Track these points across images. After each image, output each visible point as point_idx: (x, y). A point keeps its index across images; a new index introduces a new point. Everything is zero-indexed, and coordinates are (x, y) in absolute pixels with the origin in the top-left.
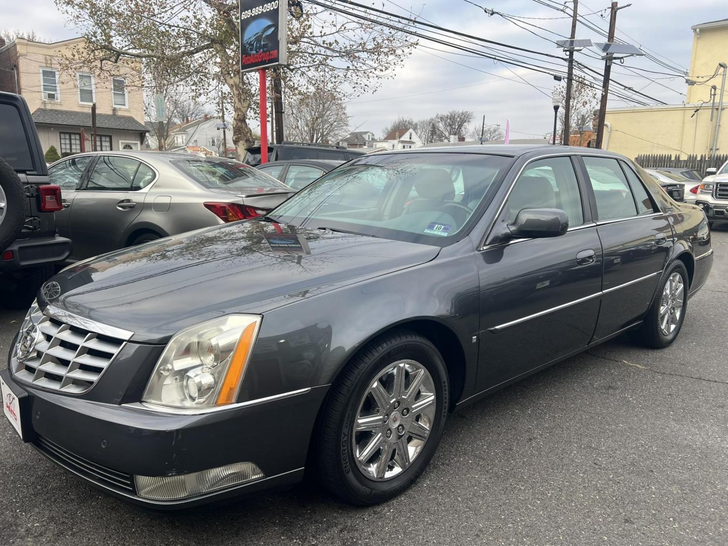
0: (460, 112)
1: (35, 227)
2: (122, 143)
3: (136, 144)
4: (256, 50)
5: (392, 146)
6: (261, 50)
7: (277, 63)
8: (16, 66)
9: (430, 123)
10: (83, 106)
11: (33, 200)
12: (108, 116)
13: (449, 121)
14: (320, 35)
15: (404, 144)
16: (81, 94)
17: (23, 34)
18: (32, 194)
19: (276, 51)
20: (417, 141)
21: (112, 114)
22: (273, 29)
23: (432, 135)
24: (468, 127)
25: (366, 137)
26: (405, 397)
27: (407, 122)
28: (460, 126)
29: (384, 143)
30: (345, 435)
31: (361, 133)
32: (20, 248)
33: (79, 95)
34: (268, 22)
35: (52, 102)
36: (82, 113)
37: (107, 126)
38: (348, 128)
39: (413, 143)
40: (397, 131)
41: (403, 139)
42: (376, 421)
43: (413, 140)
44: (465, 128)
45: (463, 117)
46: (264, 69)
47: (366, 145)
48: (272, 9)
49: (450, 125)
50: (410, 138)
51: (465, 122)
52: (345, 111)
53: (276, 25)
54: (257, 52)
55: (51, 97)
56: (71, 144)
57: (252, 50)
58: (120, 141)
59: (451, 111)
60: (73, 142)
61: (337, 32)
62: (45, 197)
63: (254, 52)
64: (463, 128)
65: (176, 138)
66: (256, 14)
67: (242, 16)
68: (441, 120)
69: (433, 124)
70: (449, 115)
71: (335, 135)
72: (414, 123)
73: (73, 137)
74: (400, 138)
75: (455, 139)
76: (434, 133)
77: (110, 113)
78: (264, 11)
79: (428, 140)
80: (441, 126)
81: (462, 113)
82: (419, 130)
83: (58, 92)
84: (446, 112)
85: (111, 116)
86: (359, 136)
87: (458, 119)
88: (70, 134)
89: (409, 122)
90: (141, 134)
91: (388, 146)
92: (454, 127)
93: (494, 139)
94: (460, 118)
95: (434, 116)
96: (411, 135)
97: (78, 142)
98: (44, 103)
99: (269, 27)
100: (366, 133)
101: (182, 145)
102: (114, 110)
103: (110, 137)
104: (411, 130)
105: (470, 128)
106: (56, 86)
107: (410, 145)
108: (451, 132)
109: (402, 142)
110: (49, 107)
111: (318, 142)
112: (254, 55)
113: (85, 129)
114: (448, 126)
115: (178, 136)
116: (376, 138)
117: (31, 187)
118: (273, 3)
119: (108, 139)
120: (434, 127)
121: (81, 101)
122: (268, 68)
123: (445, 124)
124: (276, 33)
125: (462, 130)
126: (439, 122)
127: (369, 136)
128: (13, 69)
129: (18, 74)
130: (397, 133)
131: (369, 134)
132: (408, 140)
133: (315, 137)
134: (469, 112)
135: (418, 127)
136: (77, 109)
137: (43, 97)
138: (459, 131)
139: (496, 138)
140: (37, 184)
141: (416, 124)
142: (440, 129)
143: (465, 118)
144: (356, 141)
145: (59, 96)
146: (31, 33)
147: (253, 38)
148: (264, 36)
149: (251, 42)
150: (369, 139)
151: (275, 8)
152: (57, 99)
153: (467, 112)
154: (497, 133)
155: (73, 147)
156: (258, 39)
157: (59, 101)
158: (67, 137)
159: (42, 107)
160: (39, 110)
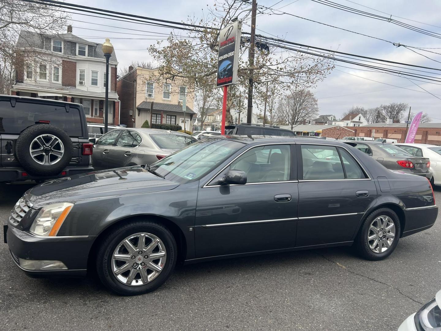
0: (399, 103)
1: (79, 162)
2: (181, 120)
3: (188, 120)
4: (223, 76)
5: (346, 124)
6: (225, 76)
7: (231, 83)
8: (136, 81)
9: (376, 110)
10: (164, 100)
11: (80, 150)
12: (176, 105)
13: (390, 109)
14: (276, 64)
15: (355, 123)
16: (164, 95)
17: (145, 64)
18: (79, 147)
19: (231, 77)
20: (364, 122)
21: (178, 104)
22: (231, 66)
23: (377, 118)
24: (403, 114)
25: (330, 118)
26: (145, 250)
27: (360, 109)
28: (398, 113)
29: (341, 122)
30: (106, 260)
31: (327, 116)
32: (70, 170)
33: (163, 95)
34: (230, 62)
35: (150, 98)
36: (163, 104)
37: (174, 111)
38: (317, 112)
39: (361, 123)
40: (351, 115)
41: (354, 120)
42: (127, 257)
43: (361, 121)
44: (401, 114)
45: (400, 107)
46: (226, 86)
47: (327, 123)
48: (231, 55)
49: (391, 112)
50: (359, 120)
51: (402, 110)
52: (317, 103)
53: (232, 64)
54: (224, 77)
55: (150, 95)
56: (156, 119)
57: (221, 76)
58: (180, 119)
59: (392, 103)
60: (158, 118)
61: (282, 63)
62: (85, 149)
63: (222, 77)
64: (400, 114)
65: (216, 117)
66: (225, 58)
67: (219, 59)
68: (384, 109)
69: (378, 111)
70: (390, 105)
71: (309, 117)
72: (365, 110)
73: (158, 116)
74: (352, 119)
75: (390, 121)
76: (379, 117)
77: (177, 104)
78: (228, 56)
79: (374, 121)
80: (384, 112)
81: (400, 105)
82: (368, 115)
83: (153, 93)
84: (388, 104)
85: (177, 105)
86: (325, 117)
87: (397, 109)
88: (157, 114)
89: (361, 110)
90: (191, 115)
91: (342, 124)
92: (393, 113)
93: (423, 122)
94: (398, 108)
95: (379, 106)
96: (360, 118)
97: (160, 118)
98: (146, 98)
99: (229, 65)
100: (330, 116)
101: (220, 121)
102: (179, 102)
103: (176, 116)
104: (360, 115)
105: (404, 114)
106: (153, 90)
107: (359, 124)
108: (391, 116)
109: (354, 122)
110: (148, 101)
111: (298, 121)
112: (222, 79)
113: (163, 112)
114: (389, 113)
115: (217, 116)
116: (336, 119)
117: (80, 144)
118: (232, 52)
119: (174, 117)
120: (379, 113)
121: (164, 98)
122: (228, 86)
123: (387, 112)
124: (232, 68)
125: (399, 116)
126: (383, 110)
127: (332, 118)
128: (134, 82)
129: (136, 84)
130: (350, 116)
131: (332, 116)
132: (358, 121)
133: (296, 118)
134: (405, 104)
135: (368, 113)
136: (161, 102)
137: (146, 96)
138: (397, 116)
139: (424, 121)
140: (83, 143)
141: (366, 111)
142: (383, 114)
143: (401, 108)
144: (323, 120)
145: (154, 95)
146: (149, 63)
147: (222, 70)
148: (227, 69)
149: (222, 72)
150: (331, 119)
151: (233, 55)
152: (152, 97)
153: (403, 104)
154: (425, 118)
155: (157, 121)
156: (225, 70)
157: (153, 98)
158: (155, 115)
159: (145, 101)
160: (144, 102)
